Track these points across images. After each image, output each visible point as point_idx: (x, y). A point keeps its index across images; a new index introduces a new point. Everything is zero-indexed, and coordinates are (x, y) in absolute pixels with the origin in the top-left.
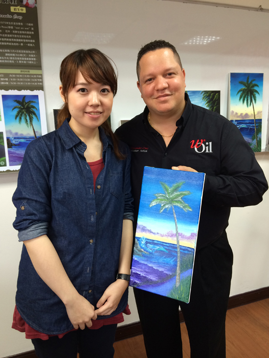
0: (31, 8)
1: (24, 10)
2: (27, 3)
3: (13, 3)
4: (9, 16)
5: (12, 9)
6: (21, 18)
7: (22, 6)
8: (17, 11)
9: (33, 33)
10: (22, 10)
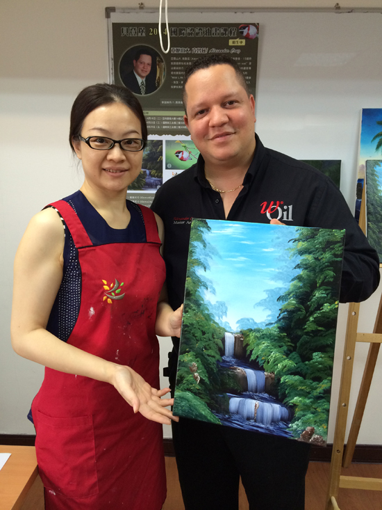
0: (251, 39)
1: (244, 42)
2: (248, 34)
3: (232, 35)
5: (231, 43)
6: (238, 51)
7: (242, 38)
8: (236, 44)
9: (250, 68)
10: (241, 42)
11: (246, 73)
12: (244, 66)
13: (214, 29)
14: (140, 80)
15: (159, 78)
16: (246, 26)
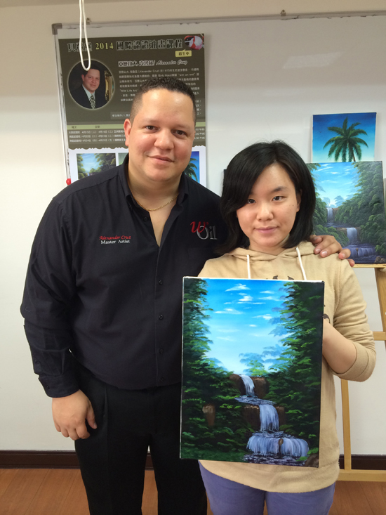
0: (197, 49)
1: (190, 55)
2: (194, 45)
3: (178, 47)
4: (173, 63)
5: (177, 54)
6: (185, 63)
7: (188, 49)
8: (182, 56)
10: (187, 53)
11: (194, 84)
12: (191, 77)
13: (159, 42)
14: (89, 95)
15: (108, 91)
16: (191, 37)
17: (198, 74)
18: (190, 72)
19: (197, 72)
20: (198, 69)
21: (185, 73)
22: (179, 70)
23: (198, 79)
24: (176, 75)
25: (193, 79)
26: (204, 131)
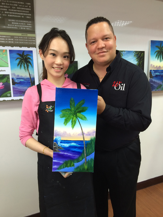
11: (28, 12)
12: (26, 8)
17: (30, 7)
18: (25, 5)
19: (29, 5)
20: (30, 4)
21: (22, 5)
22: (18, 3)
23: (30, 9)
24: (17, 5)
25: (27, 9)
26: (35, 40)
